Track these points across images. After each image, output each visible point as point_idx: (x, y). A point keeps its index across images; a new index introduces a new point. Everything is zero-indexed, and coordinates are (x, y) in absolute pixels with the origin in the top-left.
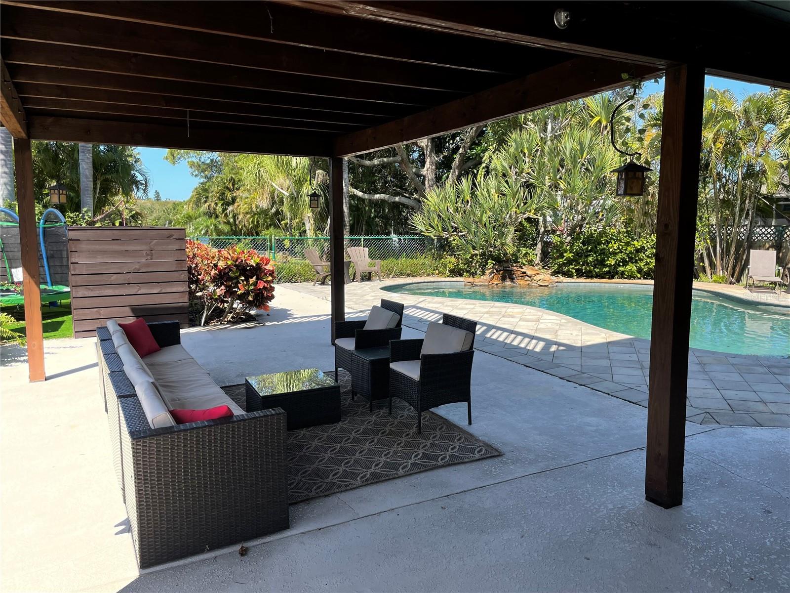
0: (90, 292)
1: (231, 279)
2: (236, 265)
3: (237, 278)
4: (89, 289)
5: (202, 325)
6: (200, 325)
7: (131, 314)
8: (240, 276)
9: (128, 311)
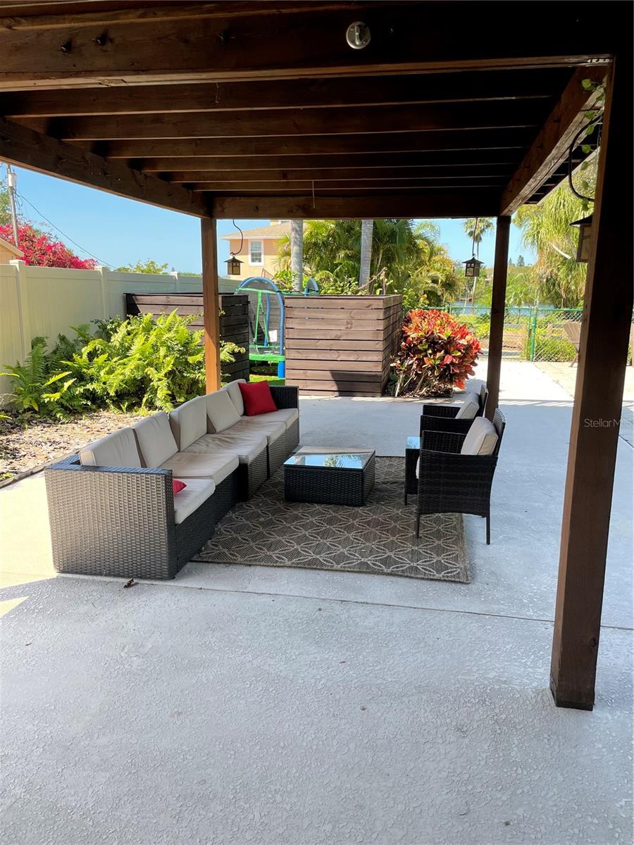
0: (299, 355)
1: (420, 352)
2: (426, 338)
3: (426, 350)
4: (299, 352)
5: (396, 395)
6: (394, 396)
7: (331, 378)
8: (428, 349)
9: (328, 375)
